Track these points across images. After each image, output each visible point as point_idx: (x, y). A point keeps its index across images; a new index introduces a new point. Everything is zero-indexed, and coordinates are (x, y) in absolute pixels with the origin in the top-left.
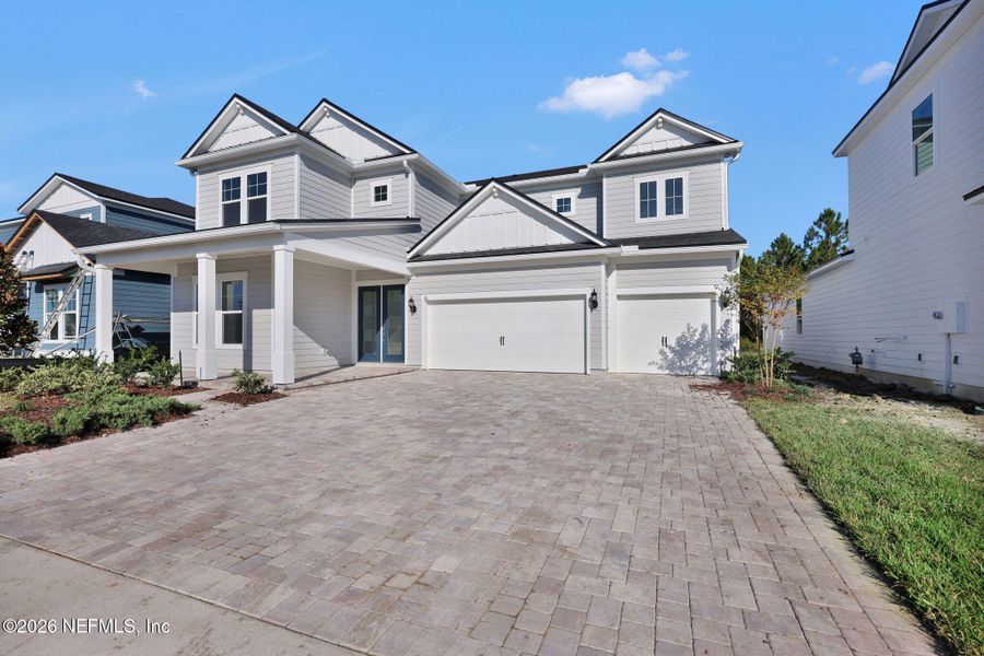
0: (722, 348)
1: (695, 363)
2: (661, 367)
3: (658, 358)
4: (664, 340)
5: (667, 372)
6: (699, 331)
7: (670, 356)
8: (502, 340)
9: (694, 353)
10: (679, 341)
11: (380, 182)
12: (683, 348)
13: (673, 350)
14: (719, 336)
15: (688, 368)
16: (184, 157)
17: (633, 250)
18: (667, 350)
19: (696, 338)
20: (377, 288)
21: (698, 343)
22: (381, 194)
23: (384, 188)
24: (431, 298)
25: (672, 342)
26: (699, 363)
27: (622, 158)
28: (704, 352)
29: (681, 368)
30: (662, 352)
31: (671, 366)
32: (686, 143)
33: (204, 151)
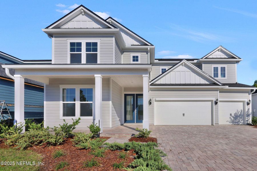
0: (247, 116)
1: (239, 121)
2: (230, 122)
3: (229, 120)
4: (231, 115)
5: (231, 124)
6: (240, 112)
7: (233, 119)
8: (184, 115)
9: (239, 118)
10: (235, 114)
11: (136, 54)
12: (236, 117)
13: (233, 117)
14: (247, 113)
15: (237, 122)
16: (47, 28)
17: (227, 87)
18: (232, 117)
19: (239, 114)
20: (133, 95)
21: (240, 115)
22: (135, 59)
23: (137, 57)
24: (157, 99)
25: (233, 115)
26: (240, 121)
27: (209, 58)
28: (241, 118)
29: (236, 122)
30: (230, 118)
31: (233, 122)
32: (226, 57)
33: (58, 27)
